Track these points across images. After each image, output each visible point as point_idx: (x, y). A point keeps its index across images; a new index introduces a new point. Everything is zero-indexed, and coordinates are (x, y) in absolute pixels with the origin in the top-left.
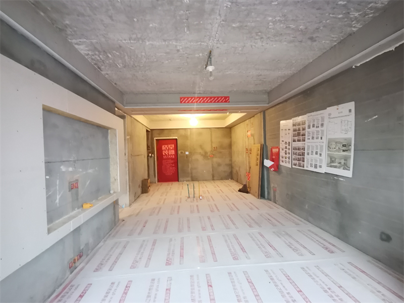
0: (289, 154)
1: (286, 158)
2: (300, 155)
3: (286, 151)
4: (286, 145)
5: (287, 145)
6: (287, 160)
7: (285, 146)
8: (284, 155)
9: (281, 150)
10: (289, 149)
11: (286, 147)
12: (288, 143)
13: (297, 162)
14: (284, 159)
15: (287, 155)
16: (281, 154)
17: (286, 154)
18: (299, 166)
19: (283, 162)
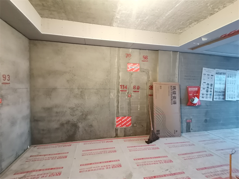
0: (211, 91)
1: (207, 95)
2: (220, 92)
3: (207, 90)
4: (208, 86)
5: (210, 86)
6: (209, 96)
7: (206, 86)
8: (205, 93)
9: (201, 89)
10: (211, 89)
11: (208, 87)
12: (210, 84)
13: (218, 97)
14: (205, 96)
15: (209, 93)
16: (201, 92)
17: (207, 92)
18: (219, 99)
19: (203, 97)
